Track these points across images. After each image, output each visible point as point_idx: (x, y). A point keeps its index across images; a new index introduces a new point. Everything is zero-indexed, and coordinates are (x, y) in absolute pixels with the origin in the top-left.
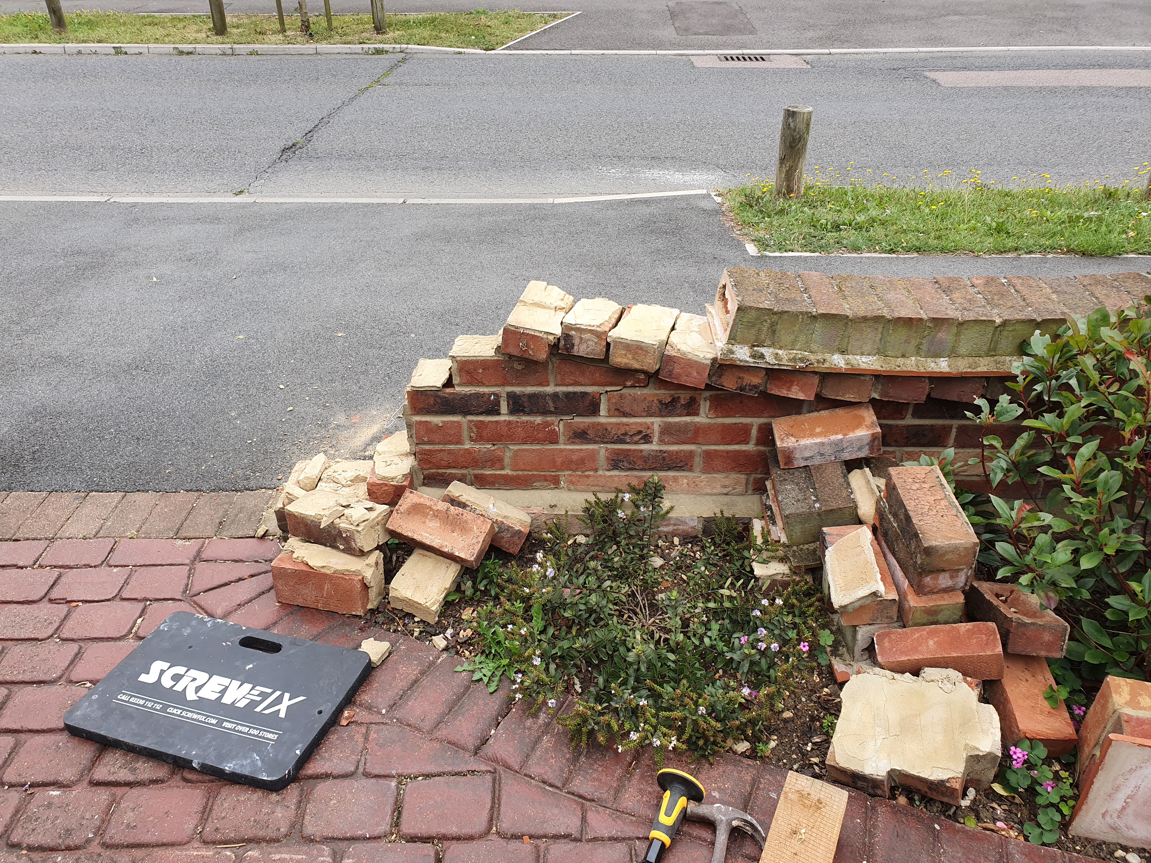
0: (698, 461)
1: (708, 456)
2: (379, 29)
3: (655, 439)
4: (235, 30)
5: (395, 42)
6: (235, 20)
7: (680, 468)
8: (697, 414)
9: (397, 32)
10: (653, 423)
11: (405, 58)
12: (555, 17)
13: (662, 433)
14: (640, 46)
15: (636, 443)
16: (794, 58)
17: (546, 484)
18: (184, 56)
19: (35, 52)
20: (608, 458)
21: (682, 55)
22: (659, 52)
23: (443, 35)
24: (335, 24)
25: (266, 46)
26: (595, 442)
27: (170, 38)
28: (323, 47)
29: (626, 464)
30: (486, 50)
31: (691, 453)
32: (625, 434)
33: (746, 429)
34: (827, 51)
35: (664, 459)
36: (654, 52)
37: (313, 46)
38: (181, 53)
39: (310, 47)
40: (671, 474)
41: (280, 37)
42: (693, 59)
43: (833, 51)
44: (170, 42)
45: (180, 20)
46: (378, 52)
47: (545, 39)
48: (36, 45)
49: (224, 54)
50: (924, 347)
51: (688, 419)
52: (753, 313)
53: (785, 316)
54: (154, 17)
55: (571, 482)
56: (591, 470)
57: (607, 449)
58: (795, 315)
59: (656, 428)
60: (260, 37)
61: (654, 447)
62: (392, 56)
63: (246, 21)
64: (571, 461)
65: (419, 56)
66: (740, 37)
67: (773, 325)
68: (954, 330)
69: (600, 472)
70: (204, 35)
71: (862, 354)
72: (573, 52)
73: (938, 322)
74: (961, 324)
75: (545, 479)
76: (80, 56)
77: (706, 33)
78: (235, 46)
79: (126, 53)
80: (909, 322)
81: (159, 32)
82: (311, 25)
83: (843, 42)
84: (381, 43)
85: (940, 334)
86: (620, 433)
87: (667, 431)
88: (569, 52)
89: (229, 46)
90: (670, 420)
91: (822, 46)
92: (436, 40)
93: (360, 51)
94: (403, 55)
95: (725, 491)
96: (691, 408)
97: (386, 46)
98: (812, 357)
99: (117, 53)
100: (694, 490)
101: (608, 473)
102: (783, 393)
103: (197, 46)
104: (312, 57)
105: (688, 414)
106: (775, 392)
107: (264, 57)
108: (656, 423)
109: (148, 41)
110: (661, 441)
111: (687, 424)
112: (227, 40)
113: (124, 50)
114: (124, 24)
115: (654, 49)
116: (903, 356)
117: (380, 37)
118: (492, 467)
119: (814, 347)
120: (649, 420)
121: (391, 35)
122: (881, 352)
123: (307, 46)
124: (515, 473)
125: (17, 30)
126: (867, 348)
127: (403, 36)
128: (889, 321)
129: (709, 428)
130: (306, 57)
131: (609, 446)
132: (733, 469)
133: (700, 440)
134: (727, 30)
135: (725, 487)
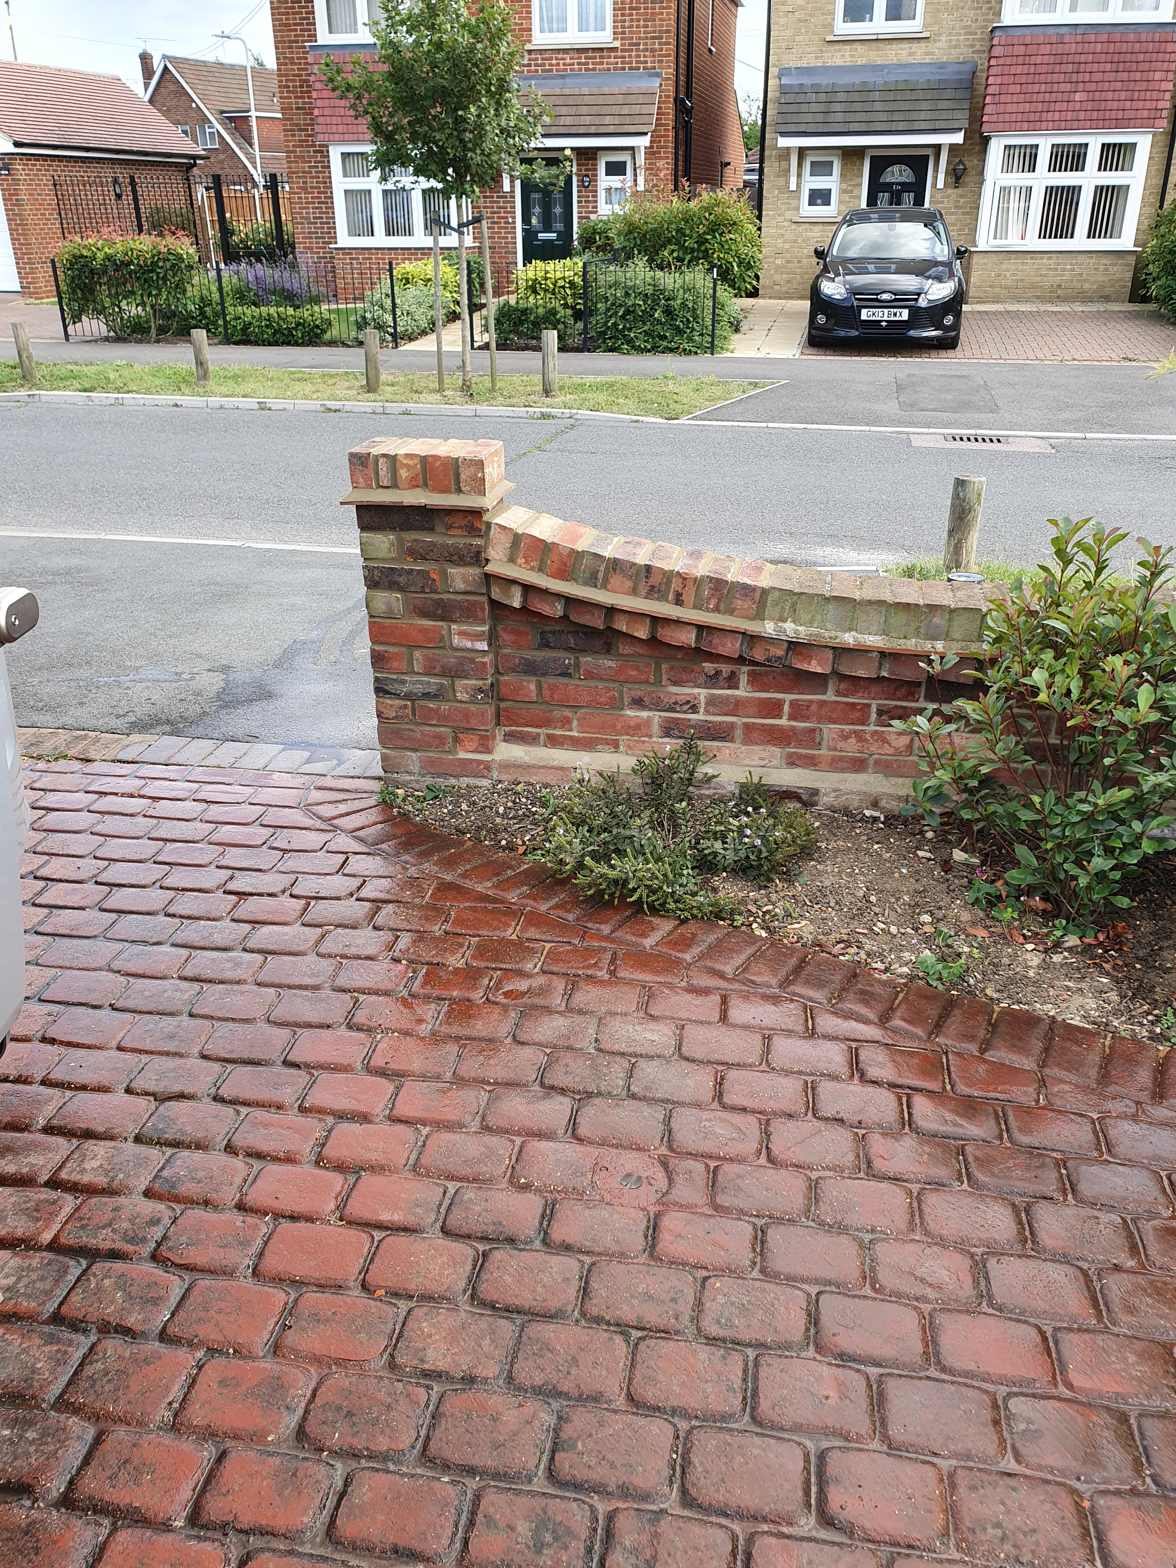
0: (738, 733)
1: (747, 727)
2: (547, 392)
3: (702, 710)
4: (389, 389)
5: (565, 407)
6: (390, 378)
7: (723, 739)
8: (738, 688)
9: (569, 396)
10: (699, 694)
11: (574, 424)
12: (756, 385)
13: (707, 704)
14: (853, 421)
15: (685, 712)
16: (1039, 441)
17: (607, 747)
18: (332, 414)
19: (176, 405)
20: (661, 726)
21: (901, 433)
22: (873, 429)
23: (621, 401)
24: (499, 385)
25: (421, 405)
26: (651, 710)
27: (319, 394)
28: (483, 409)
29: (676, 732)
30: (668, 419)
31: (732, 725)
32: (676, 703)
33: (779, 704)
34: (1082, 435)
35: (709, 728)
36: (867, 428)
37: (473, 407)
38: (329, 410)
39: (469, 409)
40: (715, 744)
41: (438, 396)
42: (912, 437)
43: (1088, 435)
44: (318, 398)
45: (332, 376)
46: (544, 416)
47: (739, 409)
48: (178, 398)
49: (374, 413)
50: (922, 630)
51: (729, 692)
52: (777, 594)
53: (803, 597)
54: (304, 372)
55: (629, 747)
56: (647, 736)
57: (660, 717)
58: (812, 596)
59: (702, 699)
60: (416, 396)
61: (700, 716)
62: (559, 421)
63: (402, 379)
64: (629, 727)
65: (590, 422)
66: (977, 415)
67: (794, 604)
68: (947, 616)
69: (654, 739)
70: (355, 392)
71: (870, 634)
72: (770, 425)
73: (933, 608)
74: (952, 611)
75: (607, 742)
76: (222, 411)
77: (935, 410)
78: (387, 404)
79: (270, 409)
80: (907, 606)
81: (308, 388)
82: (474, 386)
83: (1104, 427)
84: (548, 407)
85: (935, 620)
86: (671, 701)
87: (712, 702)
88: (765, 425)
89: (381, 404)
90: (714, 691)
91: (1076, 430)
92: (610, 406)
93: (525, 415)
94: (572, 421)
95: (762, 763)
96: (732, 682)
97: (554, 411)
98: (827, 634)
99: (262, 409)
100: (735, 761)
101: (661, 740)
102: (805, 667)
103: (346, 403)
104: (471, 419)
105: (729, 688)
106: (799, 666)
107: (416, 417)
108: (702, 694)
109: (294, 397)
110: (707, 712)
111: (728, 696)
112: (379, 398)
113: (268, 405)
114: (272, 379)
115: (867, 425)
116: (905, 638)
117: (548, 400)
118: (562, 727)
119: (829, 626)
120: (696, 691)
121: (560, 399)
122: (885, 633)
123: (466, 407)
124: (581, 735)
125: (158, 382)
126: (874, 629)
127: (575, 400)
128: (891, 605)
129: (748, 700)
130: (463, 419)
131: (663, 714)
132: (769, 742)
133: (740, 712)
134: (964, 406)
135: (762, 759)
